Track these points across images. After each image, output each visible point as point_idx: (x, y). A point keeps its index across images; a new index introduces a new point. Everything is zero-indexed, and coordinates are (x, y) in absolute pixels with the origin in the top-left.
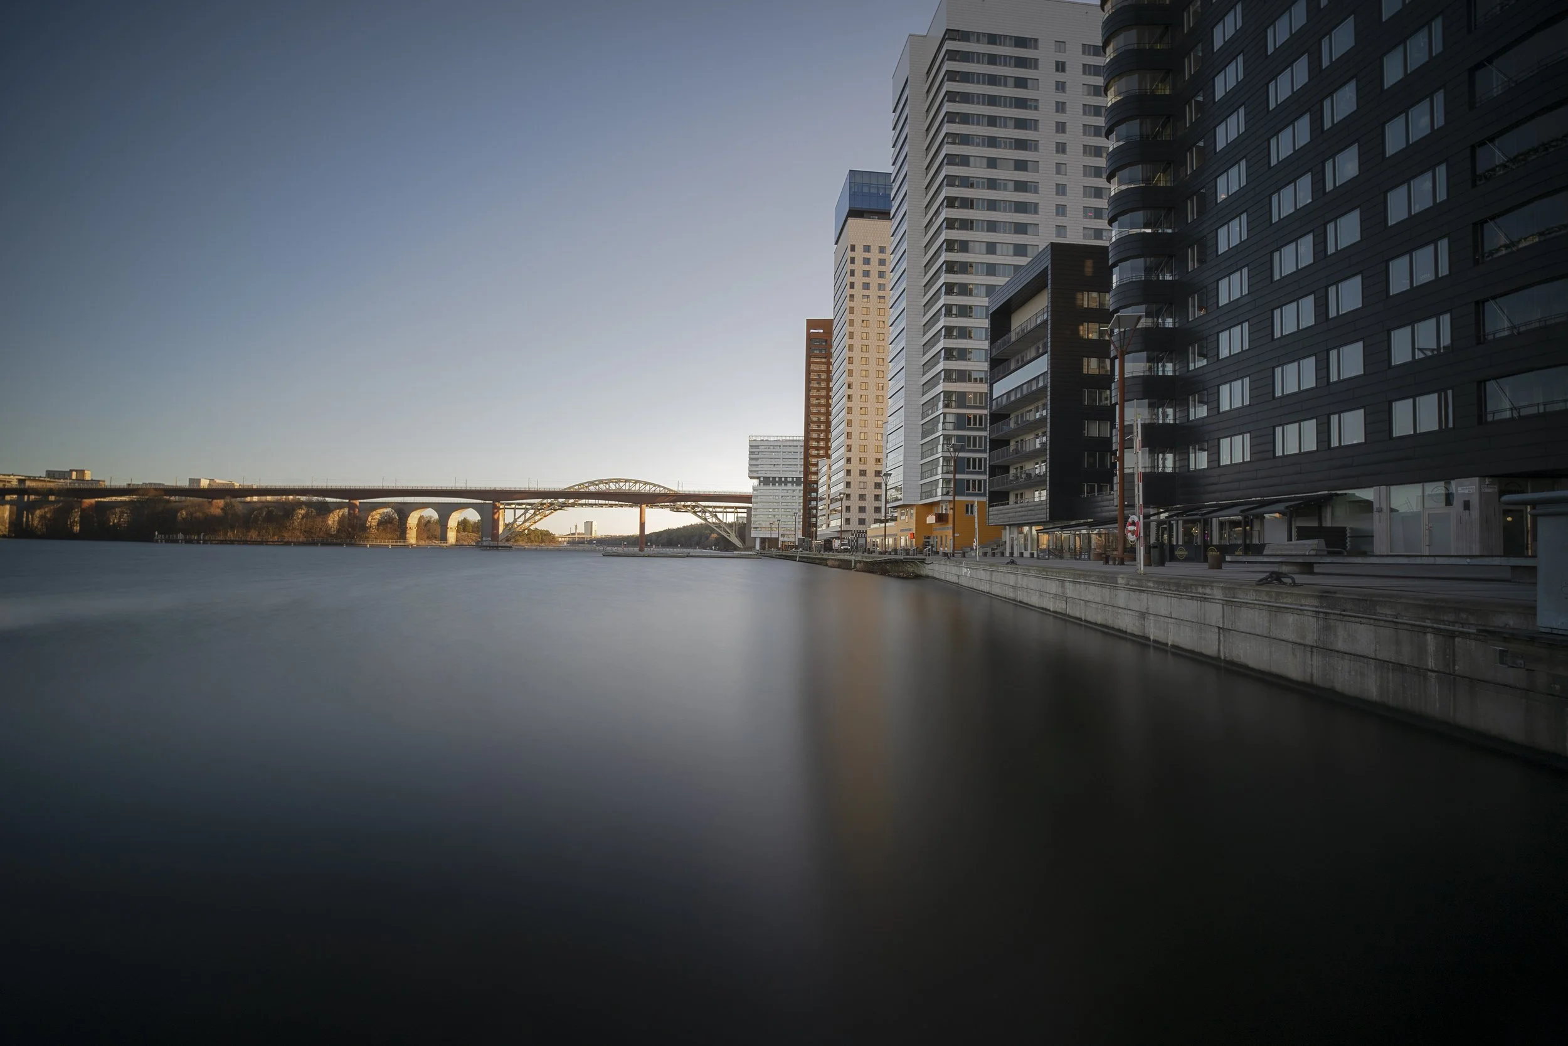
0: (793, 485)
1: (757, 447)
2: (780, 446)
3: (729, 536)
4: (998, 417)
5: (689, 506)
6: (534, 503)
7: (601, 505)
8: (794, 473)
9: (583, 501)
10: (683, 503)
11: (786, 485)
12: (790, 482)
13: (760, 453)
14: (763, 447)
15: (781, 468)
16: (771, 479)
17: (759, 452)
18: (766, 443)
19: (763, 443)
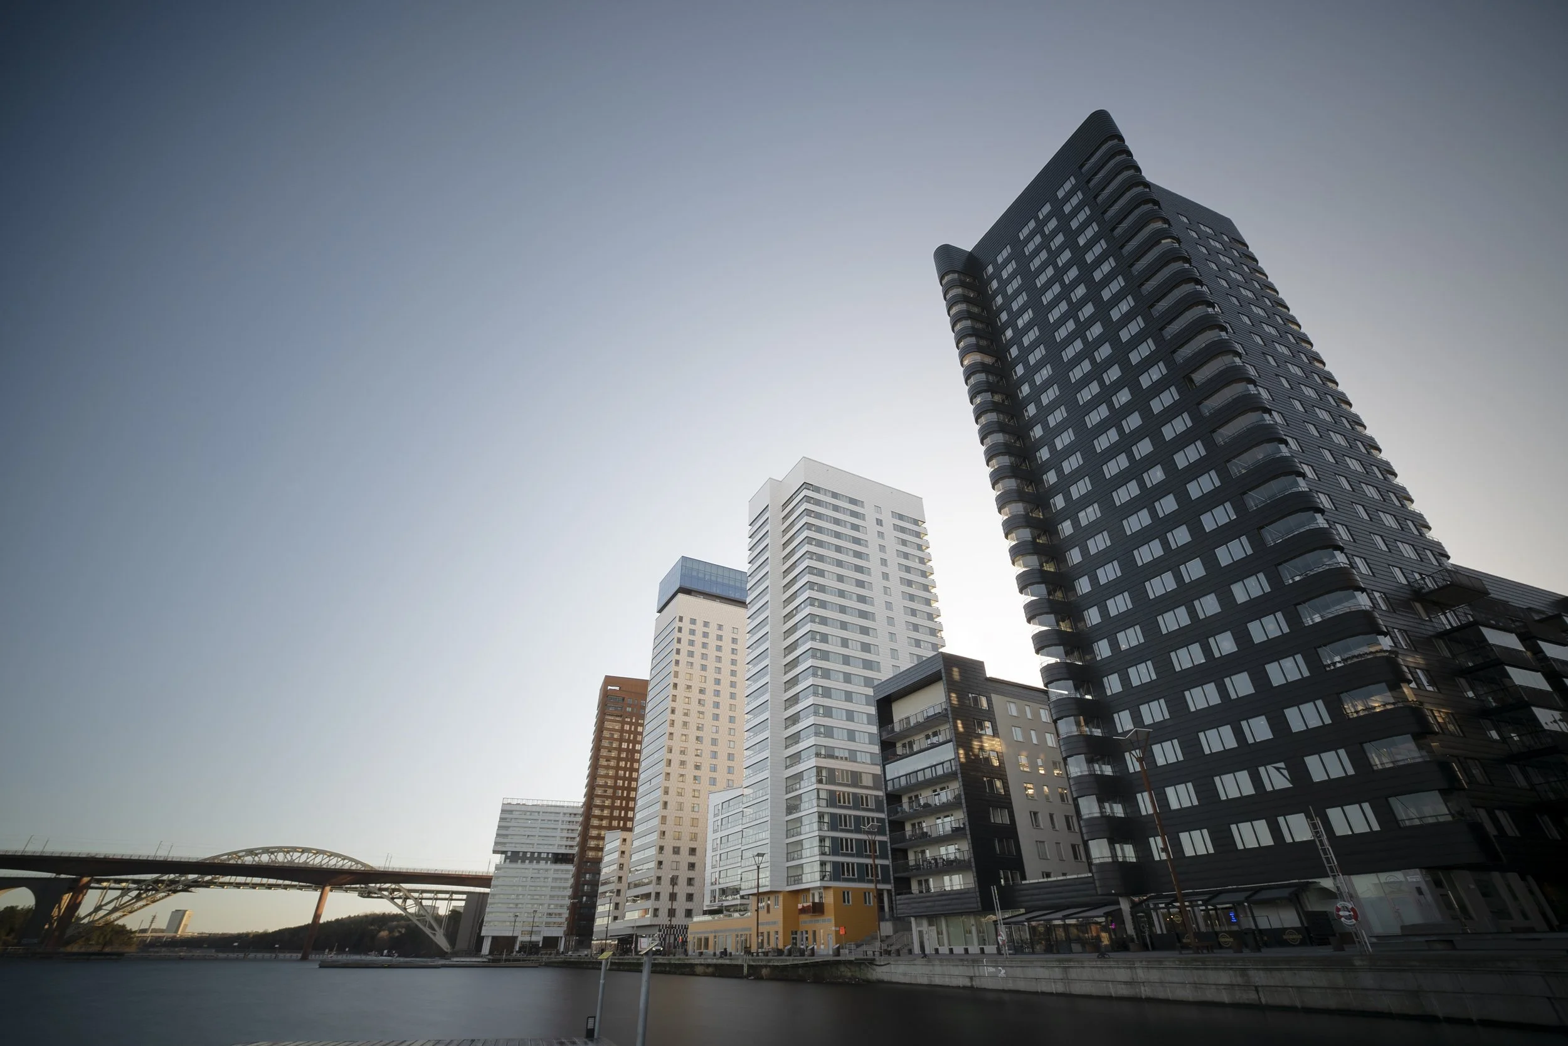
0: (546, 863)
1: (511, 812)
2: (539, 812)
3: (434, 934)
4: (894, 798)
5: (386, 890)
6: (144, 881)
7: (254, 886)
8: (551, 847)
9: (227, 879)
10: (378, 885)
11: (538, 862)
12: (543, 859)
13: (513, 820)
14: (517, 813)
15: (535, 840)
16: (521, 854)
17: (511, 819)
18: (523, 808)
19: (518, 808)
